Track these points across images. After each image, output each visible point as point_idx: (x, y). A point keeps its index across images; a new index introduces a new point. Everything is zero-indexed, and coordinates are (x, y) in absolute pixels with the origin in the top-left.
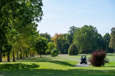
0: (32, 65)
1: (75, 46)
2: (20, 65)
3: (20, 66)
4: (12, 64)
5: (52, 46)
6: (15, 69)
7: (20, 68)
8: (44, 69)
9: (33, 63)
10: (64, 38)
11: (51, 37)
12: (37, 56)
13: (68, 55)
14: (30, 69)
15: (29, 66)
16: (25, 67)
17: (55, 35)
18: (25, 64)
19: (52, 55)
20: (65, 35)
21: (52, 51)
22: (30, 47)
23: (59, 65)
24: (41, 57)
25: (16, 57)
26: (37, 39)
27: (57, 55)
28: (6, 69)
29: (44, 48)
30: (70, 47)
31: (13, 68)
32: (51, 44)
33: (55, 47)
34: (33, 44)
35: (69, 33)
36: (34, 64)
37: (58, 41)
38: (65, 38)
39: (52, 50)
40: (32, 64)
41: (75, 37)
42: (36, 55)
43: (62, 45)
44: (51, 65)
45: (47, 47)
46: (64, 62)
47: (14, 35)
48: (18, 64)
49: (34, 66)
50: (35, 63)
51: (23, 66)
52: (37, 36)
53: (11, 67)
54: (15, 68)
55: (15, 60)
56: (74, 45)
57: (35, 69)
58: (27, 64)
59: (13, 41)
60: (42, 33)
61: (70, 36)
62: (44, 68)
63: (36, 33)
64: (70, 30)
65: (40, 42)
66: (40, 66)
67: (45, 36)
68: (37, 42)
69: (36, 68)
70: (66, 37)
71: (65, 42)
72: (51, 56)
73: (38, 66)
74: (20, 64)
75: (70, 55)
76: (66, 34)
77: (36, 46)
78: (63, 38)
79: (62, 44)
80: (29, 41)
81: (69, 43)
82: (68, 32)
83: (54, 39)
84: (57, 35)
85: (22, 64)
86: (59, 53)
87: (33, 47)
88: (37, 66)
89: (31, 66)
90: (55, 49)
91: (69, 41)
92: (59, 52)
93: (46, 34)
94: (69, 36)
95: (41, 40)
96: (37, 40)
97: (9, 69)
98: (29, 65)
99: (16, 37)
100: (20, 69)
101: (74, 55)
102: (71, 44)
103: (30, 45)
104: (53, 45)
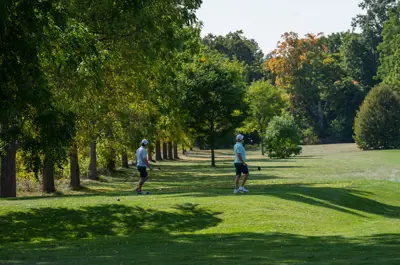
0: (179, 212)
1: (393, 99)
2: (119, 215)
3: (118, 220)
4: (72, 212)
5: (270, 101)
6: (90, 234)
7: (120, 231)
8: (245, 235)
9: (183, 200)
10: (328, 60)
11: (261, 54)
12: (192, 158)
13: (354, 146)
14: (174, 233)
15: (162, 218)
16: (146, 226)
17: (283, 40)
18: (145, 207)
19: (270, 148)
20: (335, 41)
21: (271, 131)
22: (154, 109)
23: (321, 209)
24: (213, 161)
25: (85, 164)
26: (193, 66)
27: (297, 151)
28: (45, 236)
29: (228, 114)
30: (365, 107)
31: (82, 234)
32: (262, 93)
33: (282, 104)
34: (175, 95)
35: (359, 30)
36: (191, 208)
37: (297, 74)
38: (337, 58)
39: (271, 125)
40: (181, 208)
41: (389, 52)
42: (184, 152)
43: (322, 96)
44: (280, 212)
45: (245, 108)
46: (343, 189)
47: (82, 53)
48: (104, 211)
49: (189, 217)
50: (192, 200)
51: (134, 219)
52: (193, 53)
53: (69, 226)
54: (93, 230)
55: (84, 181)
56: (386, 93)
57: (197, 232)
58: (154, 208)
59: (71, 86)
60: (211, 36)
61: (363, 48)
62: (247, 230)
63: (187, 38)
64: (364, 12)
65: (205, 83)
66: (220, 221)
67: (229, 46)
68: (192, 83)
69: (203, 232)
70: (343, 50)
71: (339, 78)
72: (266, 156)
73: (211, 219)
74: (115, 206)
75: (365, 149)
76: (343, 35)
77: (187, 106)
78: (322, 58)
79: (322, 90)
80: (152, 78)
81: (355, 83)
82: (354, 25)
83: (276, 62)
84: (293, 43)
85: (128, 209)
86: (303, 138)
87: (172, 112)
88: (210, 216)
89: (173, 216)
90: (285, 118)
91: (358, 70)
92: (307, 132)
93: (236, 36)
94: (357, 47)
95: (212, 74)
96: (191, 75)
97: (59, 233)
98: (164, 214)
99: (94, 66)
100: (120, 235)
101: (386, 147)
102: (368, 90)
103: (155, 103)
104: (275, 99)
